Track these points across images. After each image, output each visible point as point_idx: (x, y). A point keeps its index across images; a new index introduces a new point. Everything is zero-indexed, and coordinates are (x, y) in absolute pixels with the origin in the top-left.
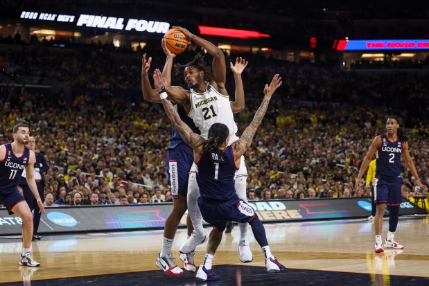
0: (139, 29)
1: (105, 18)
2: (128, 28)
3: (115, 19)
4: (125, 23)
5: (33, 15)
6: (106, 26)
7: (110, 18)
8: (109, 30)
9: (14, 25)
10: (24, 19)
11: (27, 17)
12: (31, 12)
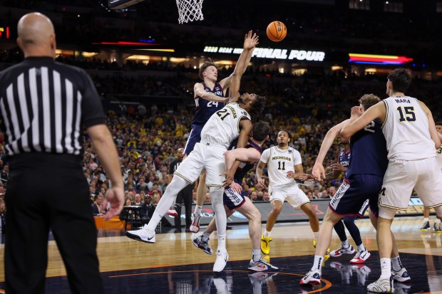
0: (300, 58)
1: (272, 50)
2: (291, 57)
3: (280, 50)
4: (288, 54)
5: (214, 50)
6: (273, 57)
7: (276, 50)
8: (275, 59)
9: (199, 57)
10: (207, 52)
11: (209, 51)
12: (212, 46)
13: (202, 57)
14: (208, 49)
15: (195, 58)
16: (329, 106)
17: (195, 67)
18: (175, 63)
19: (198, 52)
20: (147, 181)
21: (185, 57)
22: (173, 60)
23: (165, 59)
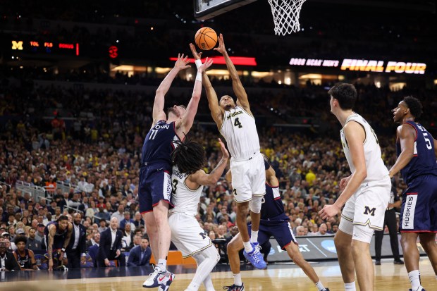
0: (398, 71)
1: (366, 61)
2: (388, 70)
3: (375, 62)
4: (385, 66)
5: (301, 62)
6: (367, 70)
7: (371, 62)
8: (370, 72)
9: (284, 70)
10: (293, 65)
11: (295, 64)
12: (299, 58)
13: (288, 70)
14: (294, 62)
15: (279, 71)
16: (432, 124)
17: (280, 82)
18: (257, 78)
19: (283, 65)
20: (229, 211)
21: (268, 71)
22: (256, 74)
23: (246, 73)
